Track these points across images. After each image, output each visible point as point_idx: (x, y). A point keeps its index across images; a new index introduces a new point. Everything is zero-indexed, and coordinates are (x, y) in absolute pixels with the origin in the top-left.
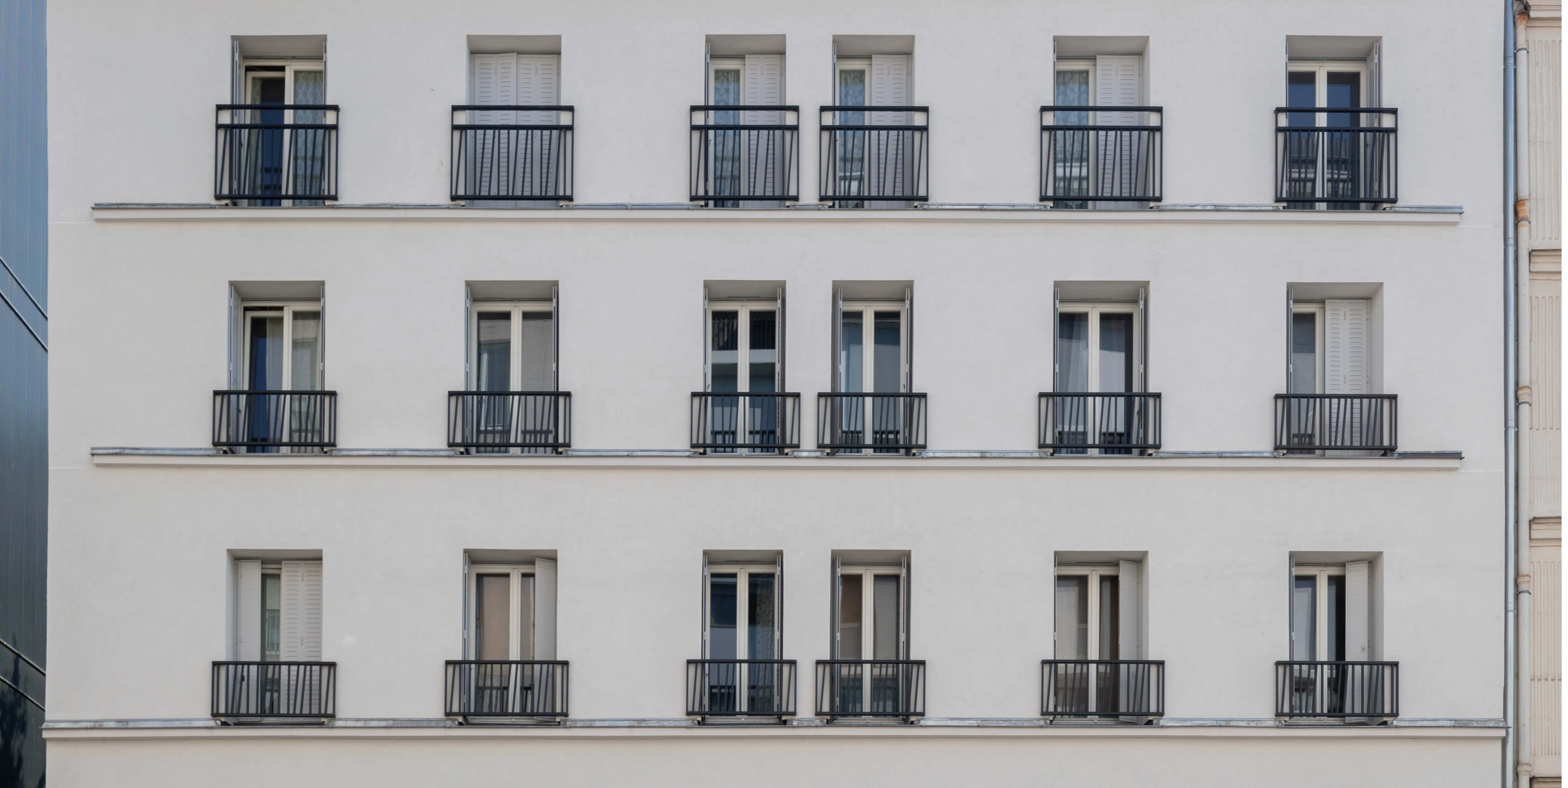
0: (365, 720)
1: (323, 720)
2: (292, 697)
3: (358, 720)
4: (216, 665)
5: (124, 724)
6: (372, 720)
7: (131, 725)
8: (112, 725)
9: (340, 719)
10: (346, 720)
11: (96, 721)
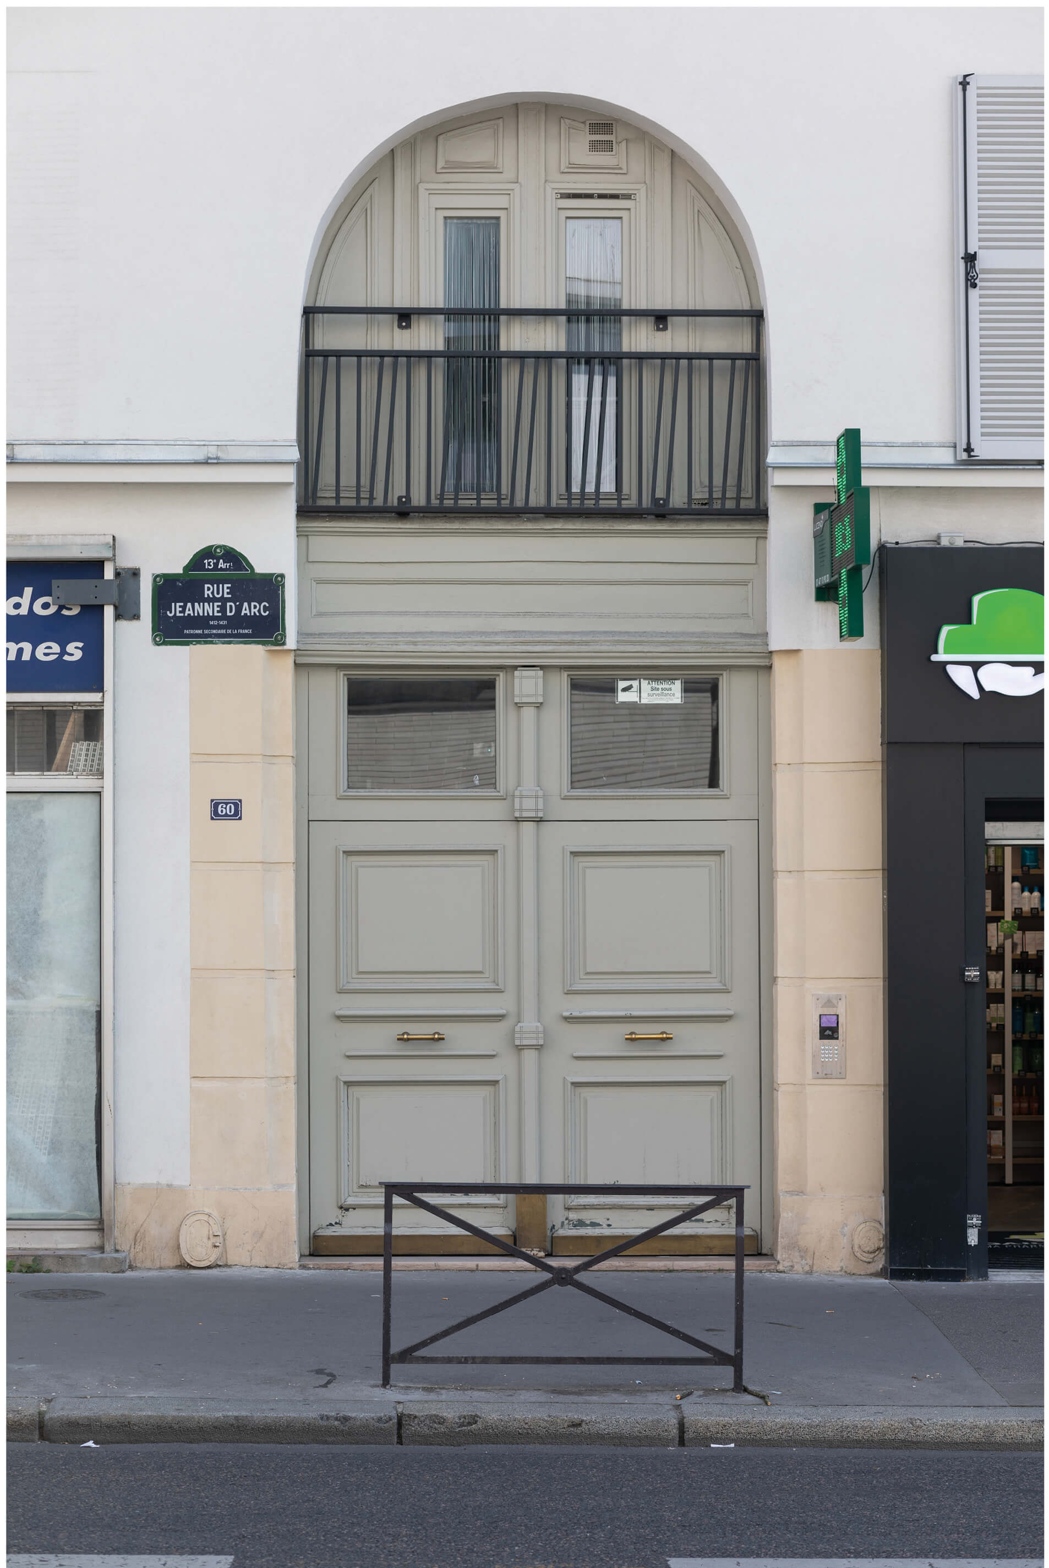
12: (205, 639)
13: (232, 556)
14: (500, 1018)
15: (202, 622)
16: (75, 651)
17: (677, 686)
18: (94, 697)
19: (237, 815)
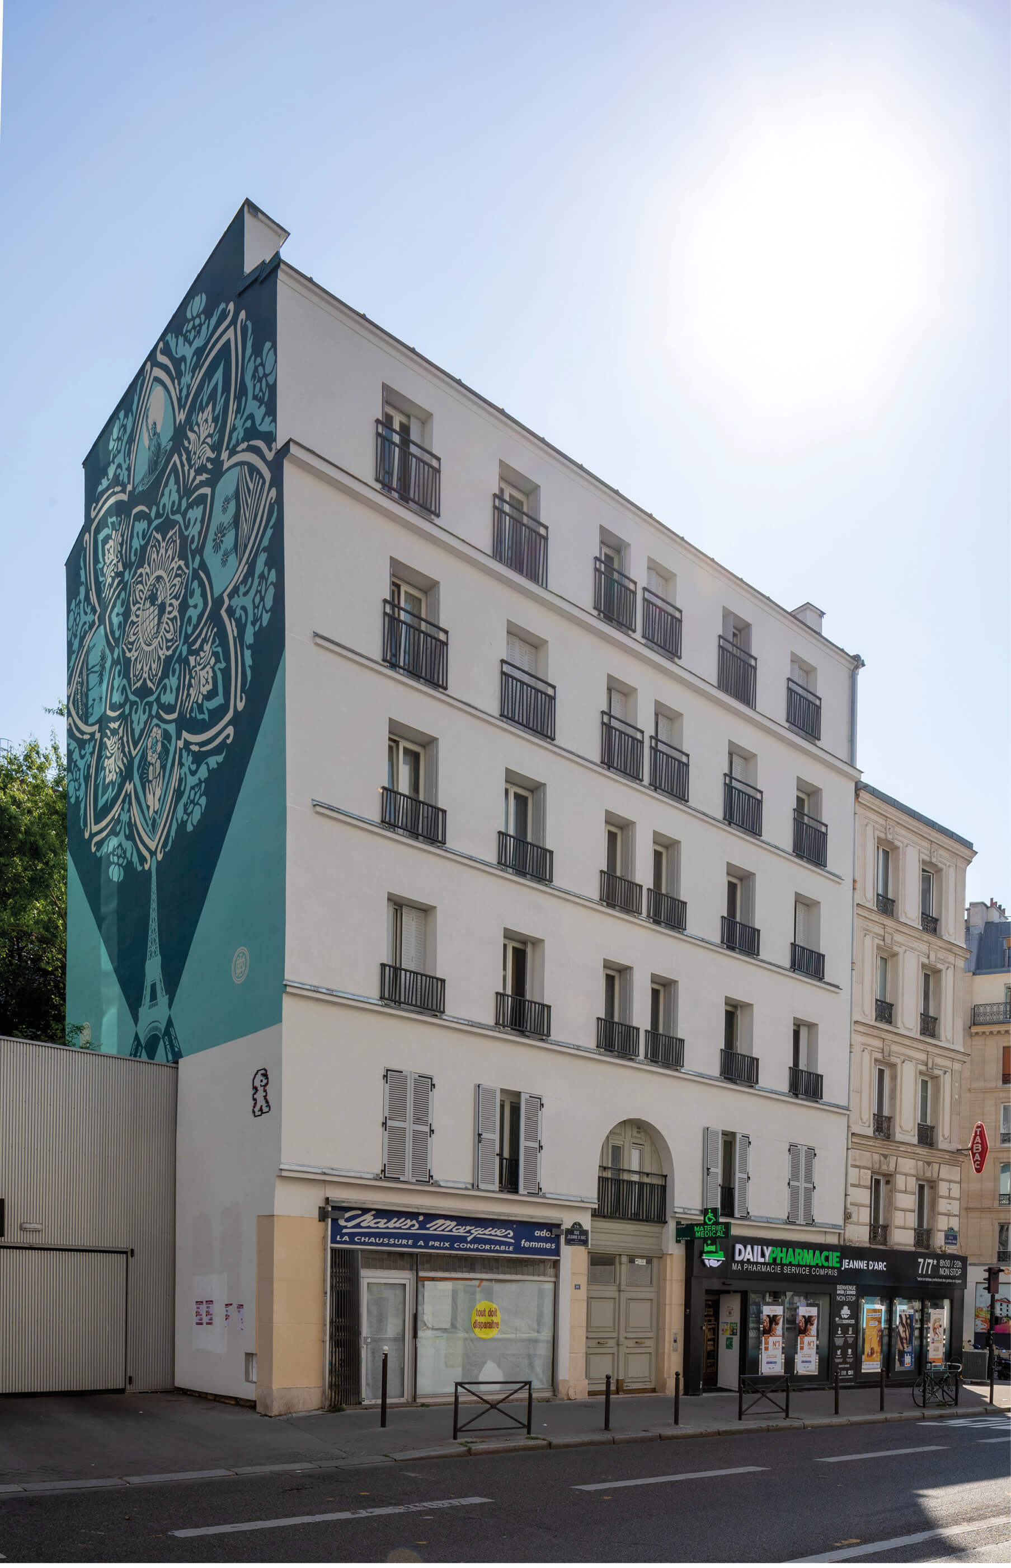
0: (458, 1018)
1: (437, 1013)
2: (407, 991)
3: (454, 1018)
4: (383, 966)
5: (330, 992)
6: (461, 1019)
7: (335, 994)
8: (324, 991)
9: (446, 1015)
10: (449, 1016)
11: (315, 987)
12: (574, 1244)
13: (580, 1225)
14: (615, 1338)
15: (573, 1240)
16: (554, 1247)
17: (645, 1261)
18: (558, 1258)
19: (579, 1289)
